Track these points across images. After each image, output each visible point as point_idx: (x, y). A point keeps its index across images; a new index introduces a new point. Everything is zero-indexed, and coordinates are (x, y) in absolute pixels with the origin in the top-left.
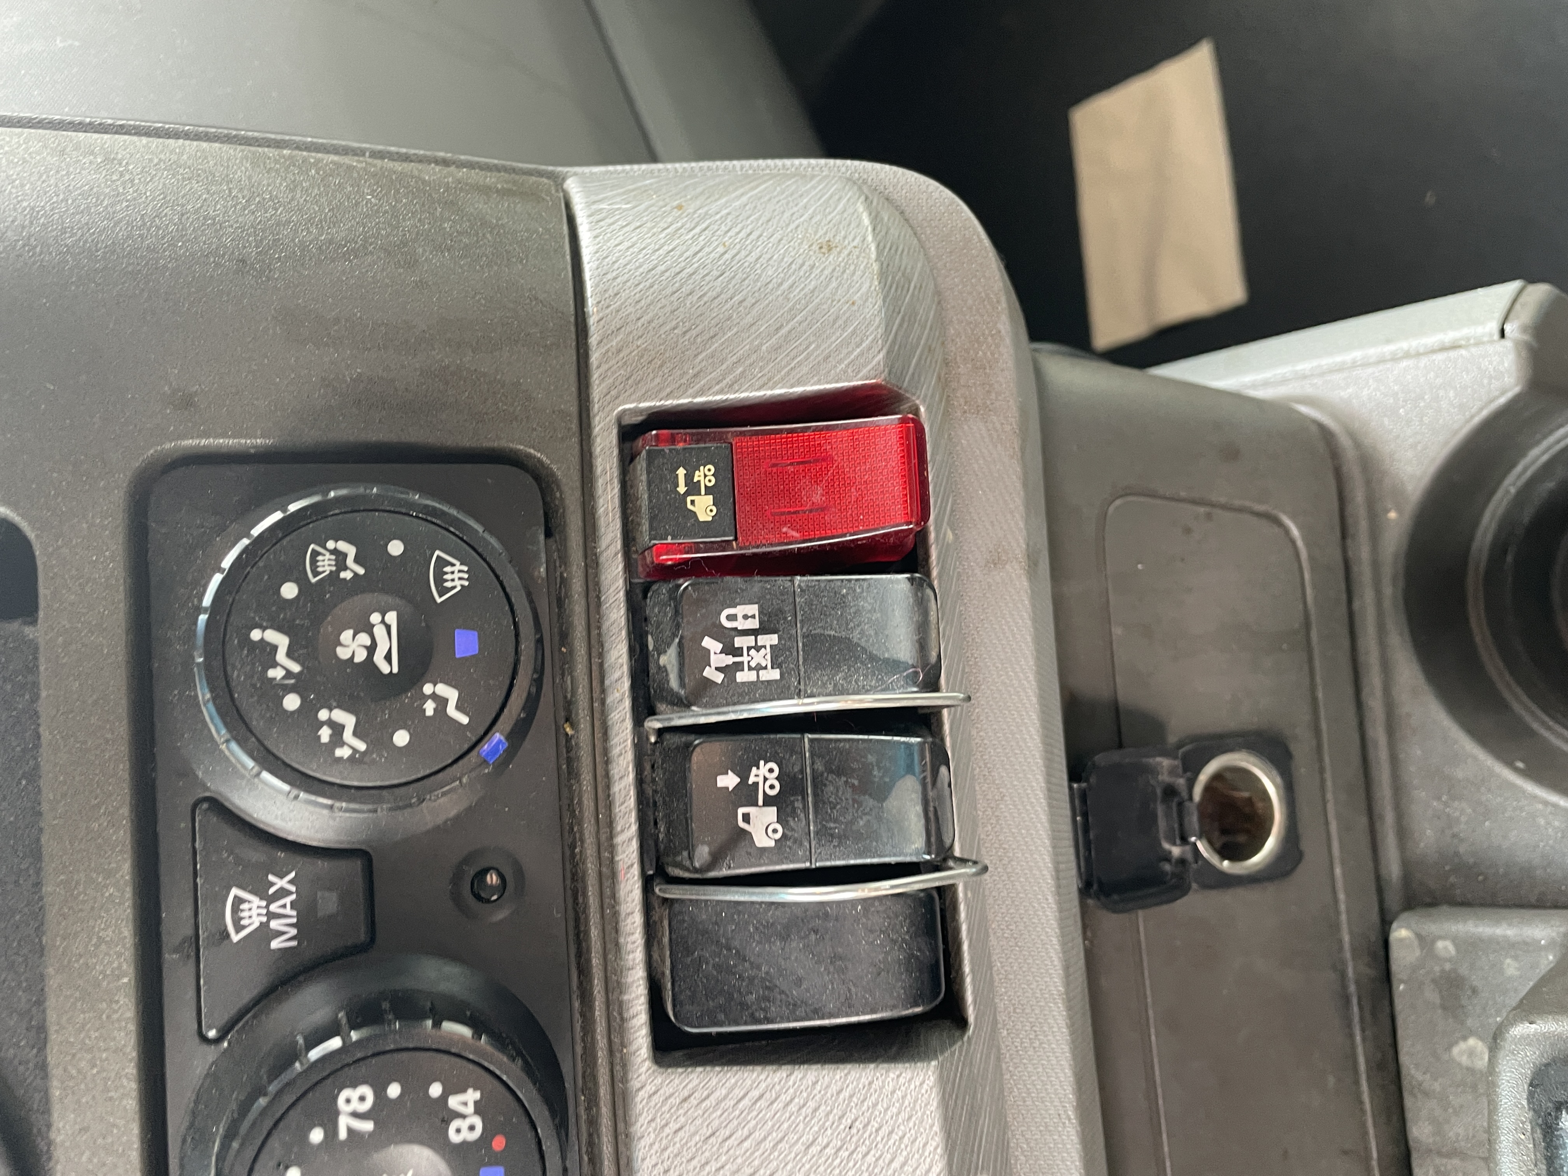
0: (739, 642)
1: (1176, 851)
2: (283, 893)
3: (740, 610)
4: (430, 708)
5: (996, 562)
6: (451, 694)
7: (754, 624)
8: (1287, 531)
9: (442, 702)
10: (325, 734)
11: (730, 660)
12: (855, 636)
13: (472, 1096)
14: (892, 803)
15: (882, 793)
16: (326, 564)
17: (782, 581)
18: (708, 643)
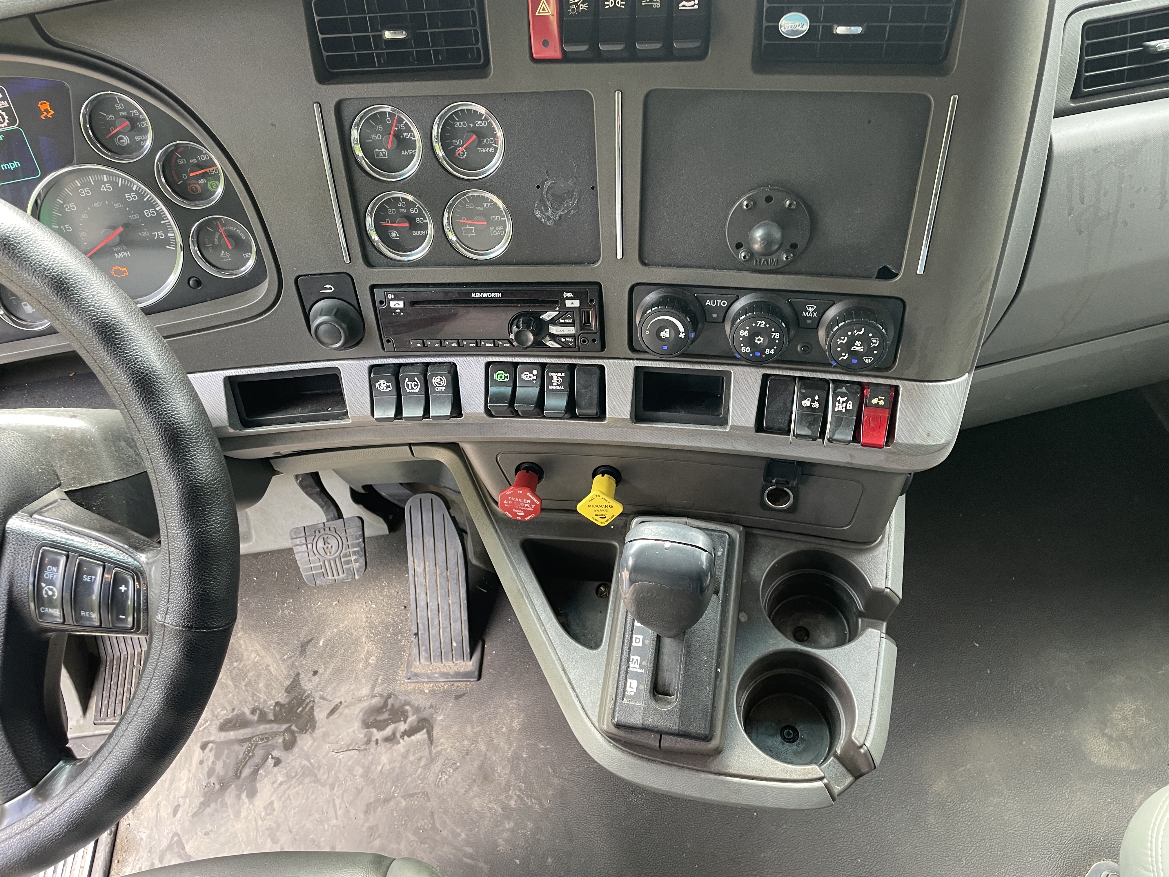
0: (845, 404)
1: (774, 481)
2: (813, 314)
3: (851, 405)
4: (844, 354)
5: (851, 456)
6: (845, 358)
7: (848, 408)
8: (846, 526)
9: (844, 356)
10: (843, 338)
11: (841, 402)
12: (841, 427)
13: (773, 353)
14: (806, 429)
15: (809, 427)
16: (874, 341)
17: (855, 415)
18: (846, 398)
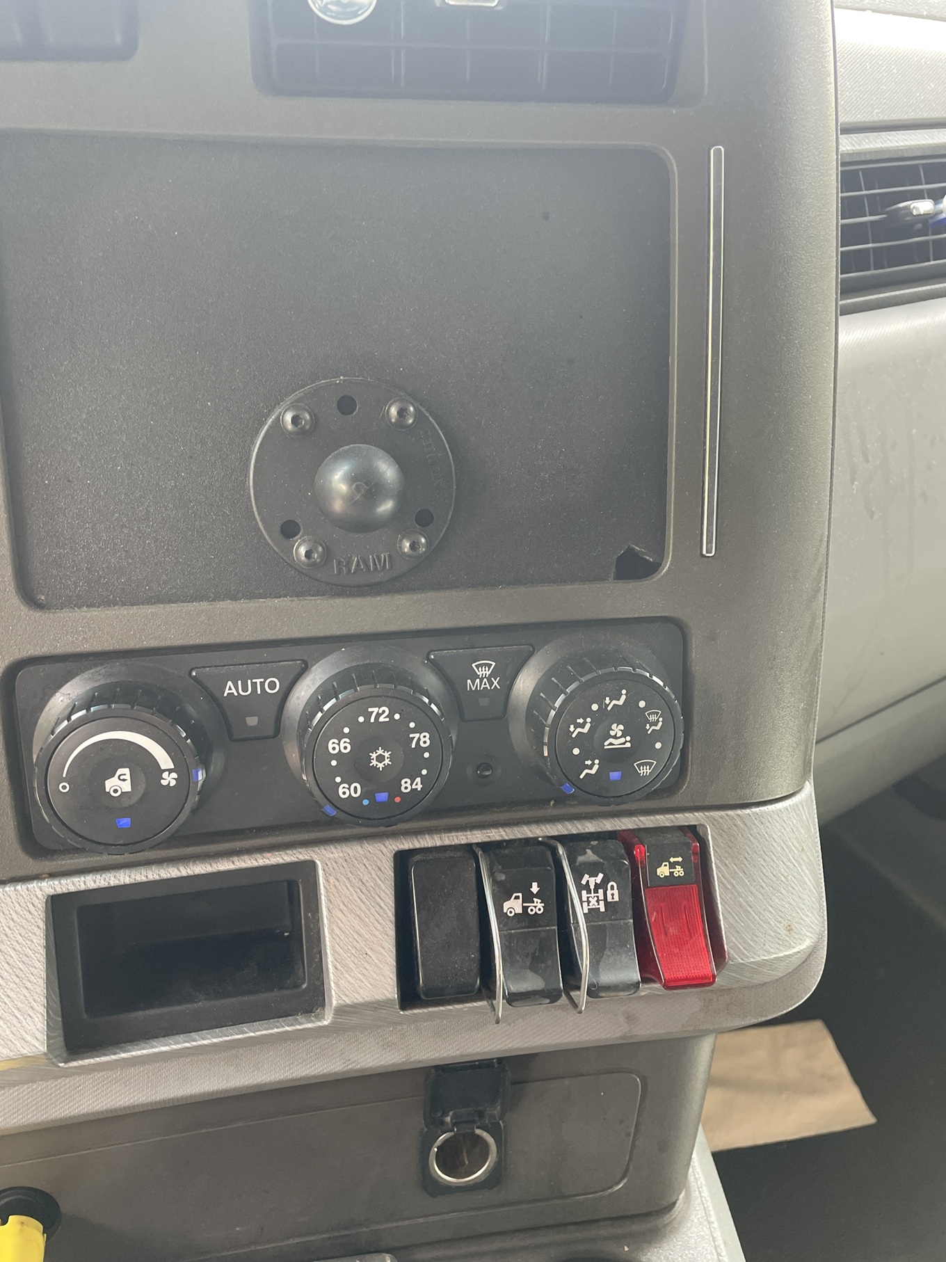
0: (601, 891)
1: (448, 1119)
2: (491, 683)
3: (616, 892)
4: (588, 762)
5: (630, 1018)
6: (593, 771)
7: (609, 899)
8: (617, 1184)
9: (590, 767)
10: (581, 721)
11: (592, 887)
12: (607, 952)
13: (419, 787)
16: (653, 718)
17: (630, 913)
18: (601, 876)
